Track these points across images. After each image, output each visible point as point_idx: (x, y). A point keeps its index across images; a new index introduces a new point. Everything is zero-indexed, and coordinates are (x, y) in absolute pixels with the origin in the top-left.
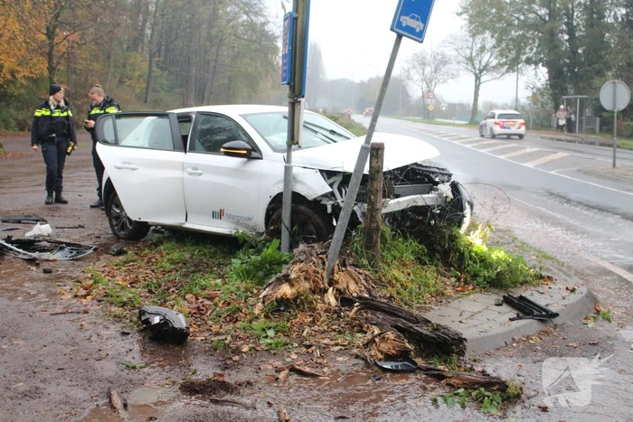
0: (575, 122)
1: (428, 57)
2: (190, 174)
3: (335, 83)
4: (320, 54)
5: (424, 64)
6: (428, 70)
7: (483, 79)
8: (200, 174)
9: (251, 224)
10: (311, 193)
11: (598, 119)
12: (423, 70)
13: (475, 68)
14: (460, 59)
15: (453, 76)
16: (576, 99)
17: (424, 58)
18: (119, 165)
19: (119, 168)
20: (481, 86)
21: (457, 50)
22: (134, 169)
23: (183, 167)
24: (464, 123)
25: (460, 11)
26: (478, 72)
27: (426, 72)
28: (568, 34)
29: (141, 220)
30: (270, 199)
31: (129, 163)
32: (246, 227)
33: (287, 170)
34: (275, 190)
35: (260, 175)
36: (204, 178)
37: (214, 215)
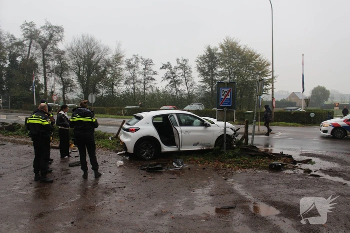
2: (184, 133)
8: (189, 134)
9: (209, 145)
23: (181, 131)
30: (218, 137)
32: (207, 146)
33: (225, 128)
34: (220, 135)
35: (213, 131)
36: (191, 134)
37: (194, 145)
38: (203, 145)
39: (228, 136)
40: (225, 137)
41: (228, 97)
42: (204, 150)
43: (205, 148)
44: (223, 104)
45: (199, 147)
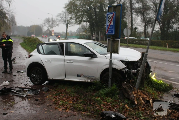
0: (99, 38)
1: (50, 20)
2: (68, 63)
3: (19, 27)
4: (15, 18)
5: (49, 22)
6: (50, 23)
7: (68, 26)
8: (72, 63)
9: (94, 78)
10: (119, 68)
11: (105, 37)
12: (49, 23)
13: (66, 23)
14: (62, 20)
15: (57, 25)
16: (99, 32)
17: (49, 20)
18: (46, 61)
19: (47, 62)
20: (68, 28)
21: (61, 18)
22: (51, 62)
23: (64, 60)
24: (64, 38)
25: (65, 7)
26: (67, 24)
27: (50, 24)
28: (95, 14)
29: (53, 79)
30: (103, 70)
31: (49, 60)
32: (91, 79)
33: (111, 61)
34: (105, 67)
35: (98, 63)
36: (74, 64)
37: (78, 76)
38: (88, 77)
39: (114, 70)
40: (110, 70)
41: (112, 24)
42: (88, 82)
43: (89, 81)
44: (108, 33)
45: (83, 78)
